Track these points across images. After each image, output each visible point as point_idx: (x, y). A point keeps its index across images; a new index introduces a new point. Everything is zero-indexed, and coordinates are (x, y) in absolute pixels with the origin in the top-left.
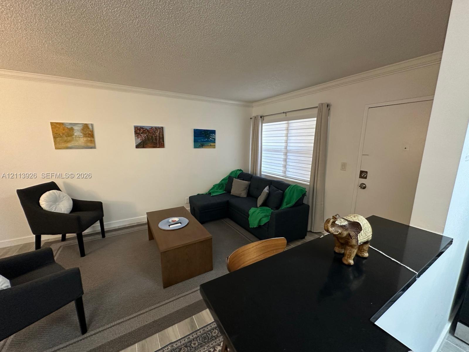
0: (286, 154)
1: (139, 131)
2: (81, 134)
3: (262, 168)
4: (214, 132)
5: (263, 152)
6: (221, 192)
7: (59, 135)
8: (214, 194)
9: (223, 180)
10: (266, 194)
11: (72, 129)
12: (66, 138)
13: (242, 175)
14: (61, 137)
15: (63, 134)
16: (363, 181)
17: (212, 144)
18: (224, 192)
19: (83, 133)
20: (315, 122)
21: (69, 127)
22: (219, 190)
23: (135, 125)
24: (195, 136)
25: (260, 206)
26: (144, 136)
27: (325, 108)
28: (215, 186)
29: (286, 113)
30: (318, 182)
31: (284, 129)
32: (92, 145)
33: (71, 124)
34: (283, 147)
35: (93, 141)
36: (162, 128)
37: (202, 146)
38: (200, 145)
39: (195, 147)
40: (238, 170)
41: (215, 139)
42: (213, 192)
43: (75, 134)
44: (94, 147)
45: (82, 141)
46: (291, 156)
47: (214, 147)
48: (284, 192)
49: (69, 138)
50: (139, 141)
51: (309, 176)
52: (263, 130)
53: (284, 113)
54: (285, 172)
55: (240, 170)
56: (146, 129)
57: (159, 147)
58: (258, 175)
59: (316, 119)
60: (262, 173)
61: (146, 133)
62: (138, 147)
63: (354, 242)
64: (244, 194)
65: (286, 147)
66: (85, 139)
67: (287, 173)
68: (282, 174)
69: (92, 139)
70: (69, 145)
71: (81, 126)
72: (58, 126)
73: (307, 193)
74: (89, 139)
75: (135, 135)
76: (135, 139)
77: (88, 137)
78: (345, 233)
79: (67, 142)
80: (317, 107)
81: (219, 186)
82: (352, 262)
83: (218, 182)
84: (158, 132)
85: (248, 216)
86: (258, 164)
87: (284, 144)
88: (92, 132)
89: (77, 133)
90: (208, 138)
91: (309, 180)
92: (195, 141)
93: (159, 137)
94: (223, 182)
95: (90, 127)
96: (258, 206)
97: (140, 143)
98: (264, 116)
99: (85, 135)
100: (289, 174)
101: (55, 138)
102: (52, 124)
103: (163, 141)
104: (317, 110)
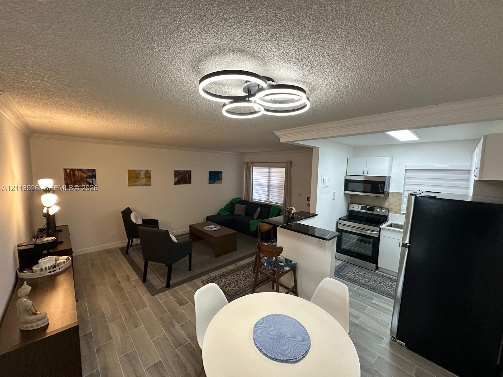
0: (269, 187)
1: (177, 173)
2: (144, 177)
3: (253, 197)
4: (221, 173)
5: (253, 186)
6: (226, 213)
7: (132, 177)
8: (223, 215)
9: (226, 205)
10: (259, 212)
11: (139, 174)
12: (135, 179)
13: (241, 202)
14: (133, 179)
15: (134, 176)
16: (308, 202)
17: (220, 181)
18: (229, 213)
19: (145, 176)
20: (285, 170)
21: (138, 172)
22: (226, 211)
23: (175, 170)
24: (209, 176)
25: (256, 219)
26: (179, 176)
27: (289, 163)
28: (221, 210)
29: (268, 163)
30: (288, 204)
31: (267, 172)
32: (149, 183)
33: (139, 170)
34: (267, 183)
35: (150, 181)
36: (191, 171)
37: (214, 182)
38: (212, 181)
39: (210, 183)
40: (237, 198)
41: (222, 177)
42: (222, 213)
43: (141, 177)
44: (150, 185)
45: (144, 181)
46: (271, 189)
47: (221, 182)
48: (270, 210)
49: (137, 179)
50: (177, 180)
51: (283, 201)
52: (253, 171)
53: (267, 162)
54: (268, 199)
55: (239, 198)
56: (181, 172)
57: (188, 184)
58: (251, 201)
59: (285, 168)
60: (253, 200)
61: (181, 175)
62: (175, 184)
63: (291, 212)
64: (243, 214)
65: (269, 183)
66: (146, 179)
67: (270, 199)
68: (266, 200)
69: (150, 179)
70: (137, 183)
71: (144, 171)
72: (132, 172)
73: (282, 210)
74: (148, 179)
75: (174, 176)
76: (174, 179)
77: (148, 178)
78: (289, 210)
79: (135, 181)
80: (285, 162)
81: (225, 209)
82: (291, 217)
83: (223, 206)
84: (188, 174)
85: (249, 225)
86: (250, 194)
87: (267, 181)
88: (150, 175)
89: (142, 176)
90: (218, 177)
91: (283, 203)
92: (210, 179)
93: (188, 177)
94: (227, 206)
95: (149, 172)
96: (255, 219)
97: (177, 181)
98: (253, 163)
99: (146, 177)
100: (271, 200)
101: (129, 179)
102: (129, 171)
103: (191, 180)
104: (285, 163)
